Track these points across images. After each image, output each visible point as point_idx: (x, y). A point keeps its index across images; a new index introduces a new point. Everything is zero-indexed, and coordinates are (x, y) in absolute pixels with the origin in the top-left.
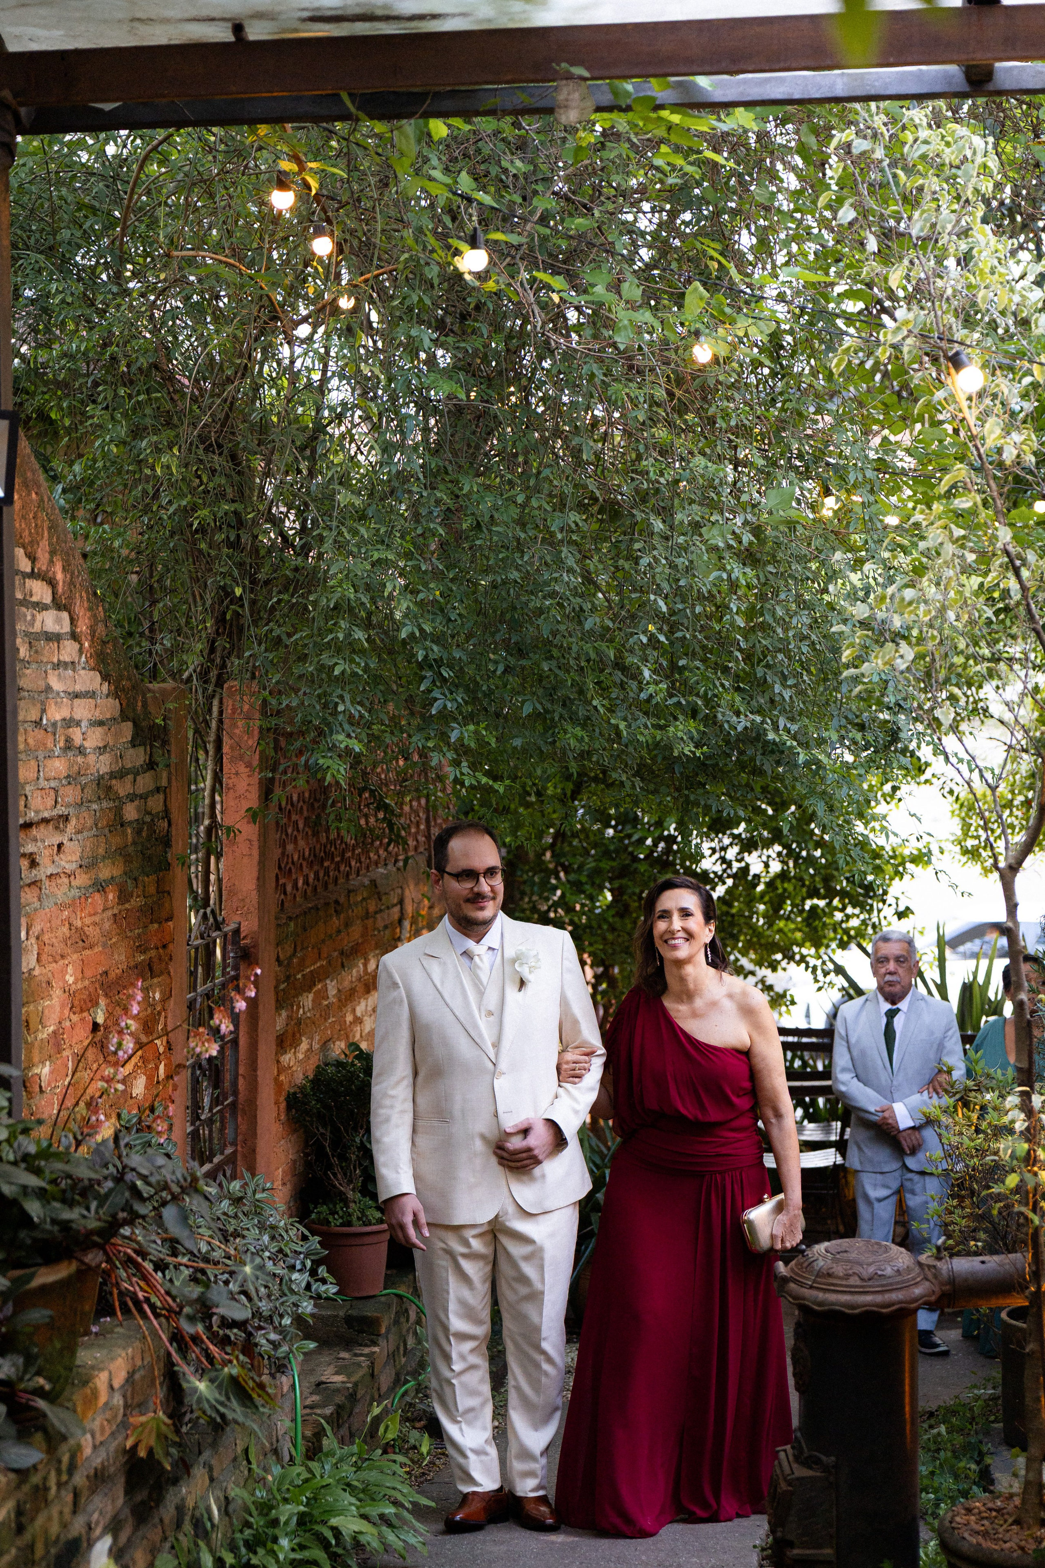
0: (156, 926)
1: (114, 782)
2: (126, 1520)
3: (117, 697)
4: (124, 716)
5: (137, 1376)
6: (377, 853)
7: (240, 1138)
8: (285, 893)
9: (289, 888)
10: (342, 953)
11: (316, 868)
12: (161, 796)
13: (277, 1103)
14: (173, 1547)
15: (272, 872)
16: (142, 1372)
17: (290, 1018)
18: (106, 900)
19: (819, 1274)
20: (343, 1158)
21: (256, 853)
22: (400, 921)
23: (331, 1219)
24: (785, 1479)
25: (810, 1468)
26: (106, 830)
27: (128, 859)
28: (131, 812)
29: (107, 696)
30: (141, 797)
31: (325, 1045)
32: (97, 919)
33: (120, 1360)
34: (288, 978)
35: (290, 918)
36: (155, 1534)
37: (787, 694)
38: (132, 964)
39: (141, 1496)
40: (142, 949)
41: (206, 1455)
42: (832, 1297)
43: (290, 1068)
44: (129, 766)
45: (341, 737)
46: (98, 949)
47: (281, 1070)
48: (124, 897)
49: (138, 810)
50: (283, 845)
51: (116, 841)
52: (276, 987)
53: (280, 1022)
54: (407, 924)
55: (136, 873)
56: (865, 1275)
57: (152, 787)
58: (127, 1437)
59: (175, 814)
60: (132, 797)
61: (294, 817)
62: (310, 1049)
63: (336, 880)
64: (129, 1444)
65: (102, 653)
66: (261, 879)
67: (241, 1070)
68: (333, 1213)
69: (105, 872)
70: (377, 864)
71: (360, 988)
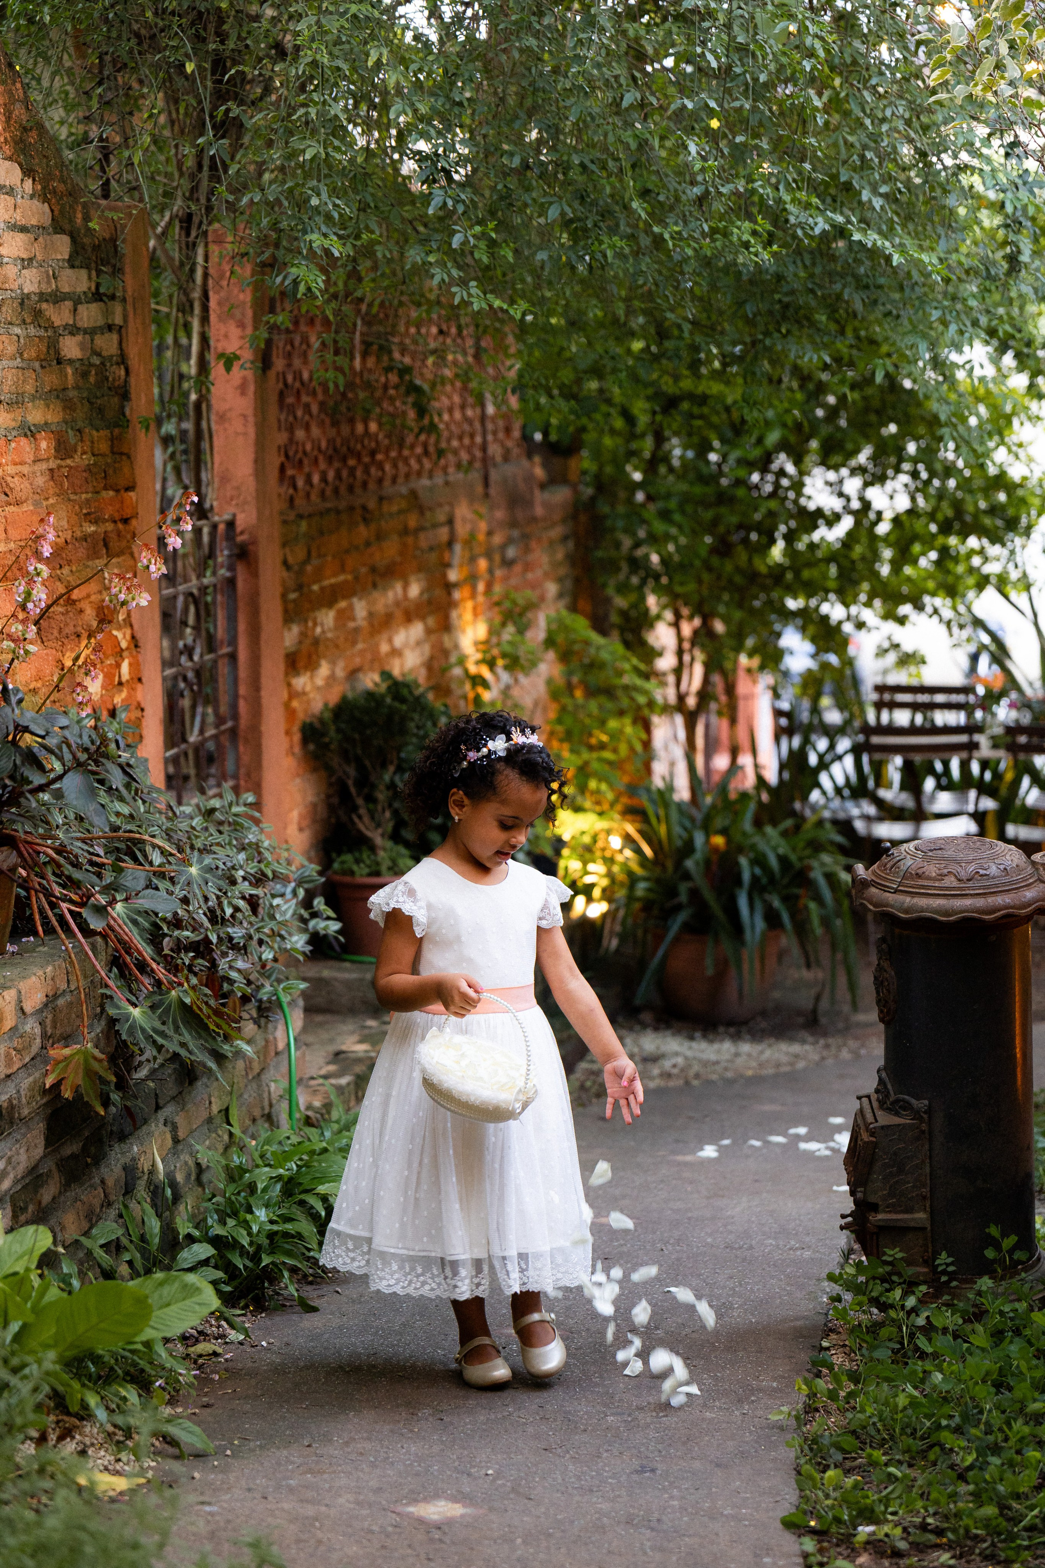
0: (111, 493)
1: (44, 306)
2: (49, 1174)
3: (45, 200)
4: (57, 227)
5: (61, 1002)
6: (419, 461)
7: (242, 771)
8: (295, 488)
9: (300, 483)
10: (373, 570)
11: (336, 464)
12: (115, 337)
13: (288, 733)
14: (121, 1216)
15: (275, 460)
16: (68, 998)
17: (303, 635)
18: (37, 449)
19: (907, 875)
20: (370, 799)
21: (251, 431)
22: (450, 544)
23: (355, 868)
24: (867, 1129)
25: (897, 1114)
26: (37, 365)
27: (68, 406)
28: (71, 348)
29: (32, 197)
30: (85, 331)
31: (353, 674)
32: (25, 469)
33: (34, 978)
34: (300, 587)
35: (300, 517)
36: (95, 1198)
37: (878, 203)
38: (78, 534)
39: (71, 1148)
40: (92, 518)
41: (168, 1111)
42: (922, 902)
43: (304, 693)
44: (66, 289)
45: (314, 236)
46: (28, 507)
47: (293, 694)
48: (63, 449)
49: (82, 346)
50: (291, 430)
51: (51, 380)
52: (284, 596)
53: (291, 637)
54: (458, 548)
55: (80, 424)
56: (963, 875)
57: (100, 322)
58: (46, 1074)
59: (134, 361)
60: (73, 330)
61: (305, 399)
62: (332, 678)
63: (365, 485)
64: (49, 1082)
65: (21, 140)
66: (259, 462)
67: (242, 690)
68: (358, 861)
69: (36, 415)
70: (419, 474)
71: (399, 614)
